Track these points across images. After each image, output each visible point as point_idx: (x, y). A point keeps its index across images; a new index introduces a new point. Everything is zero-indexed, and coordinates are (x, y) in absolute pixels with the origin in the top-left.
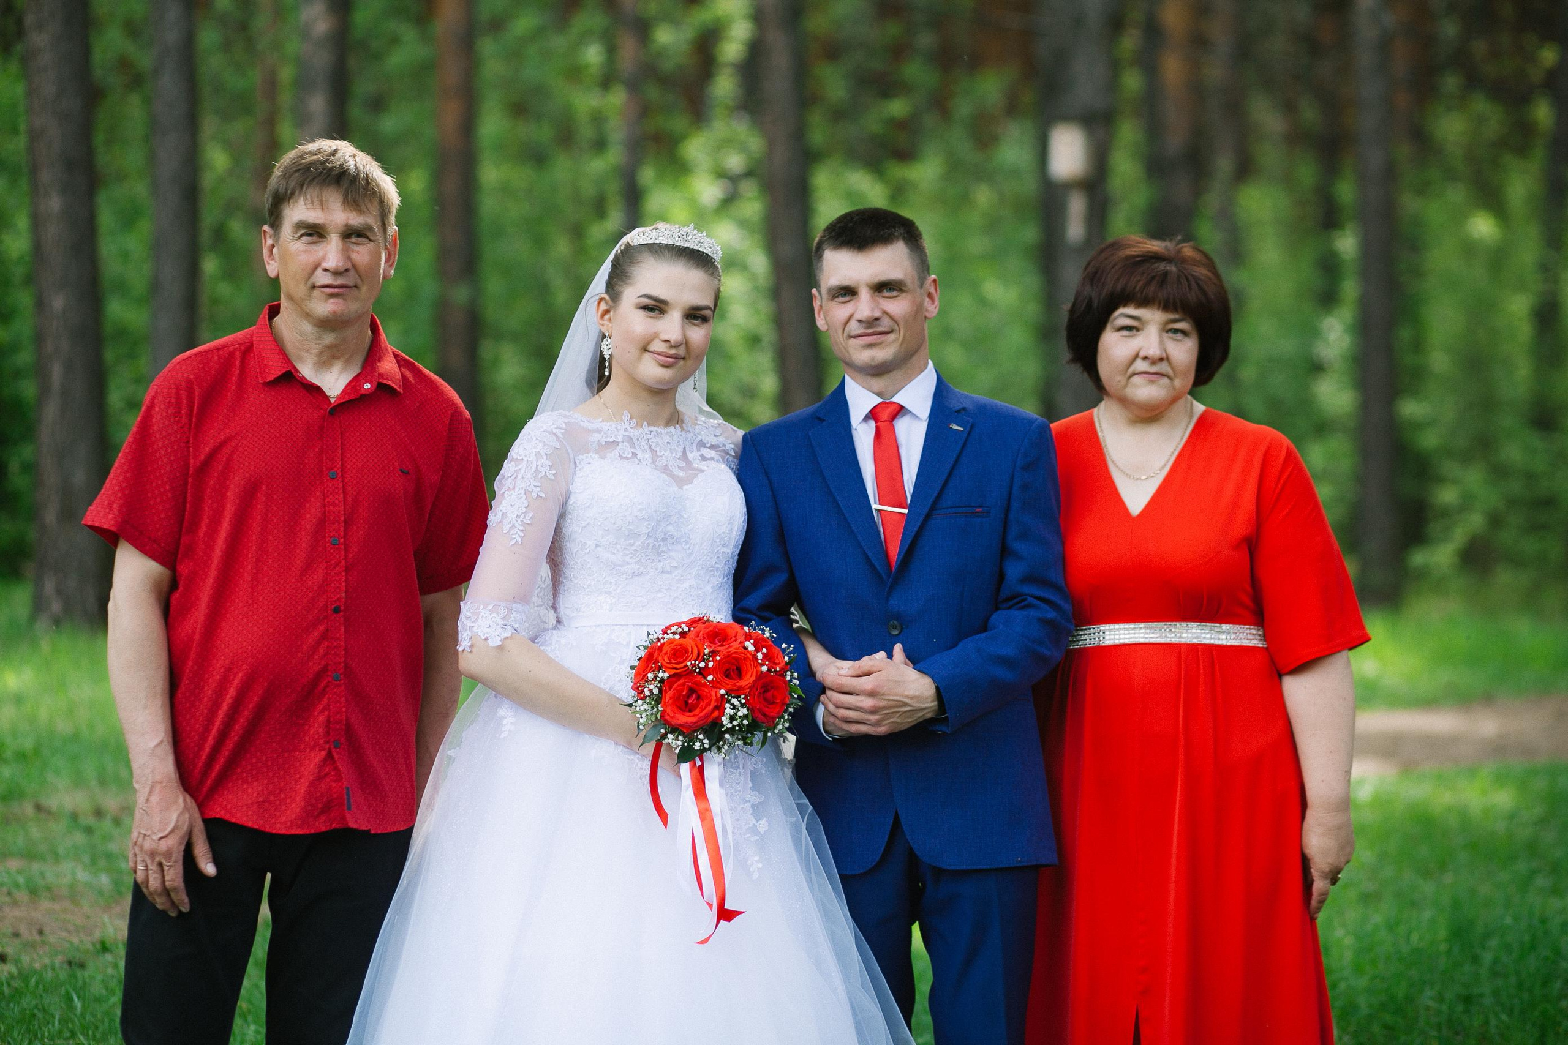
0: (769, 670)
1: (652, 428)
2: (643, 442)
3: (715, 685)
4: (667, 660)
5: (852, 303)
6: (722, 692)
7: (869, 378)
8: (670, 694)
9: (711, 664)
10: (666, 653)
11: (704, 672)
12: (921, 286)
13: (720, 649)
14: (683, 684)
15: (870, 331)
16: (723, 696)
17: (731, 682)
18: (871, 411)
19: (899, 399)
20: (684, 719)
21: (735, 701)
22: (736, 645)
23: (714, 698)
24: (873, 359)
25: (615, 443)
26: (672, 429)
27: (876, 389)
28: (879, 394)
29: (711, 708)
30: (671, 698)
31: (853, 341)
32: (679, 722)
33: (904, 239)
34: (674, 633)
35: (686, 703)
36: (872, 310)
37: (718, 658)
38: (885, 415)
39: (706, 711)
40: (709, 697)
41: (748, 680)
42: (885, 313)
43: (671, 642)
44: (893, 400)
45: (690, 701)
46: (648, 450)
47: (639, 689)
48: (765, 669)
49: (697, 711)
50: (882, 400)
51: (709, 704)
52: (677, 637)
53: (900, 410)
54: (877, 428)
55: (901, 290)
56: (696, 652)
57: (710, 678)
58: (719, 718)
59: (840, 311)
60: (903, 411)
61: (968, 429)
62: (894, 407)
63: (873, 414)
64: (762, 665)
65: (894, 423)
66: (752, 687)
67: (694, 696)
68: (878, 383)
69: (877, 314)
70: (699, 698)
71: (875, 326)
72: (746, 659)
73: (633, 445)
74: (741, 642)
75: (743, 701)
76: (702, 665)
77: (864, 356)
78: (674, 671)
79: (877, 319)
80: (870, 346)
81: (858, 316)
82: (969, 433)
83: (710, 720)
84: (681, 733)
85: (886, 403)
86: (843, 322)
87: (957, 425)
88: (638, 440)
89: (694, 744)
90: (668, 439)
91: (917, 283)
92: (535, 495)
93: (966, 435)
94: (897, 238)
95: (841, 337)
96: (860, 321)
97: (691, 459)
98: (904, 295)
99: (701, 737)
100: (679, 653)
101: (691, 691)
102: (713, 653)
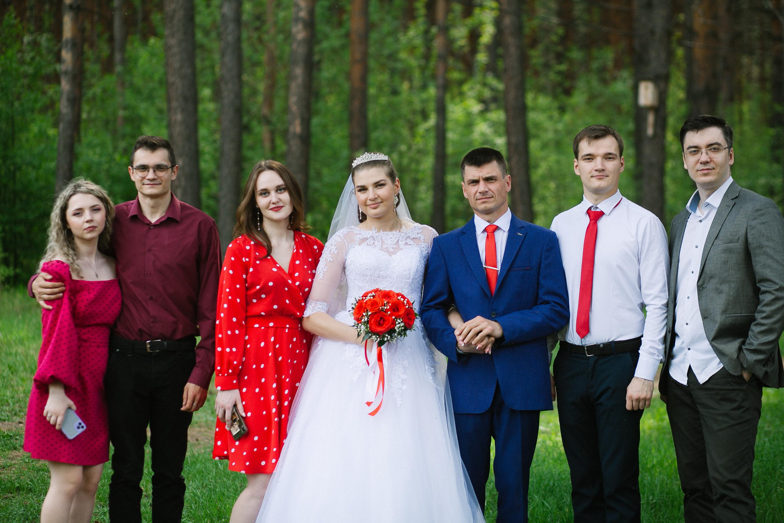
0: (409, 307)
1: (384, 232)
2: (379, 238)
3: (391, 315)
4: (370, 307)
5: (477, 186)
6: (394, 317)
7: (484, 215)
8: (373, 320)
9: (388, 307)
10: (369, 305)
11: (387, 310)
12: (504, 178)
13: (390, 301)
14: (378, 316)
15: (484, 197)
16: (394, 319)
17: (396, 313)
18: (485, 228)
19: (496, 223)
20: (380, 329)
21: (399, 321)
22: (395, 298)
23: (391, 320)
24: (486, 207)
25: (367, 239)
26: (394, 232)
27: (487, 219)
28: (488, 221)
29: (390, 324)
30: (373, 322)
31: (478, 202)
32: (378, 331)
33: (496, 160)
34: (370, 296)
35: (379, 323)
36: (485, 188)
37: (390, 305)
38: (491, 230)
39: (388, 325)
40: (389, 320)
41: (402, 312)
42: (490, 190)
43: (370, 300)
44: (494, 224)
45: (381, 322)
46: (381, 241)
47: (358, 320)
48: (407, 307)
49: (384, 326)
50: (489, 224)
51: (389, 323)
52: (372, 298)
53: (497, 228)
54: (488, 235)
55: (496, 180)
56: (381, 303)
57: (389, 313)
58: (394, 328)
59: (473, 189)
60: (498, 228)
61: (524, 235)
62: (494, 227)
63: (485, 230)
64: (406, 305)
65: (494, 233)
66: (404, 314)
67: (382, 320)
68: (488, 217)
69: (487, 190)
70: (384, 321)
71: (486, 195)
72: (400, 304)
73: (374, 239)
74: (397, 298)
75: (402, 320)
76: (386, 308)
77: (482, 207)
78: (373, 312)
79: (487, 192)
80: (484, 202)
81: (479, 191)
82: (525, 237)
83: (390, 329)
84: (378, 335)
85: (491, 225)
86: (474, 194)
87: (520, 233)
88: (377, 237)
89: (384, 339)
90: (391, 236)
91: (502, 176)
92: (329, 260)
93: (523, 238)
94: (493, 160)
95: (473, 200)
96: (480, 193)
97: (400, 244)
98: (497, 181)
99: (387, 335)
100: (374, 304)
101: (381, 318)
102: (388, 303)
